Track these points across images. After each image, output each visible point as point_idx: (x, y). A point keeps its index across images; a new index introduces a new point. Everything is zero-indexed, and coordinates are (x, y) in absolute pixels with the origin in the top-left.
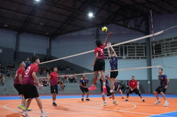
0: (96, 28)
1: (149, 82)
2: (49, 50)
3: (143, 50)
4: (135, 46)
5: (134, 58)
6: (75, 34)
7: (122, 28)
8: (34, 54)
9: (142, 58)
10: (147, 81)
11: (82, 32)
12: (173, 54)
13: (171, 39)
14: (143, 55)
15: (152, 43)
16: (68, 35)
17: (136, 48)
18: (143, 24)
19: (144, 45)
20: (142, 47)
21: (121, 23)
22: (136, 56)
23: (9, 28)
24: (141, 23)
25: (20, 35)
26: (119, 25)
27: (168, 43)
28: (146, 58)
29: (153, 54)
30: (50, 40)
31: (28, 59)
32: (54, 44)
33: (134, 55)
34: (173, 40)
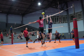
0: (43, 10)
1: (69, 34)
2: (22, 22)
3: (66, 19)
4: (62, 17)
5: (61, 23)
6: (33, 13)
7: (55, 9)
8: (15, 24)
9: (65, 22)
10: (68, 33)
11: (37, 12)
12: (79, 20)
13: (78, 13)
14: (66, 21)
15: (70, 15)
16: (30, 14)
17: (62, 18)
18: (65, 6)
19: (66, 17)
20: (65, 17)
21: (54, 7)
22: (62, 22)
23: (3, 13)
24: (64, 6)
25: (8, 16)
26: (53, 8)
27: (77, 15)
28: (67, 22)
29: (70, 20)
30: (22, 17)
31: (12, 26)
32: (24, 19)
33: (62, 21)
34: (79, 13)
